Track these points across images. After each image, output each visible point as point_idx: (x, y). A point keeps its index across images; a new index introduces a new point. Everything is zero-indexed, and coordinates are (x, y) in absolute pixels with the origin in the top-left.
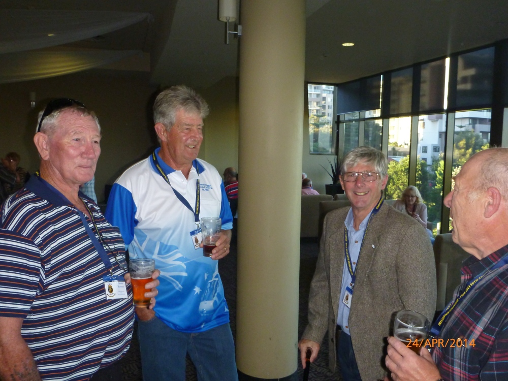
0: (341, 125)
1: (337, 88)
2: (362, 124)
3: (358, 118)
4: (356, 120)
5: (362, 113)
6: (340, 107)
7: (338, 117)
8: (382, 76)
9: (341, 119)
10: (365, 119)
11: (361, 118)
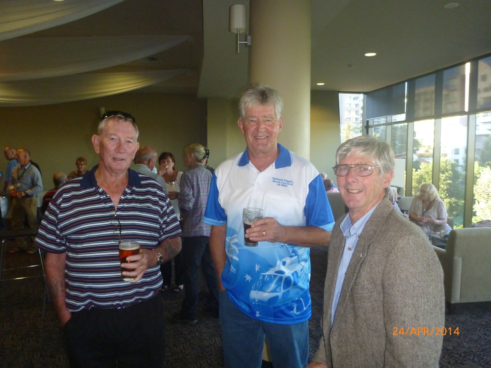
0: (370, 129)
1: (366, 96)
2: (389, 127)
3: (385, 122)
4: (383, 125)
5: (389, 118)
6: (369, 113)
7: (368, 122)
8: (406, 83)
9: (370, 124)
10: (392, 123)
11: (388, 122)
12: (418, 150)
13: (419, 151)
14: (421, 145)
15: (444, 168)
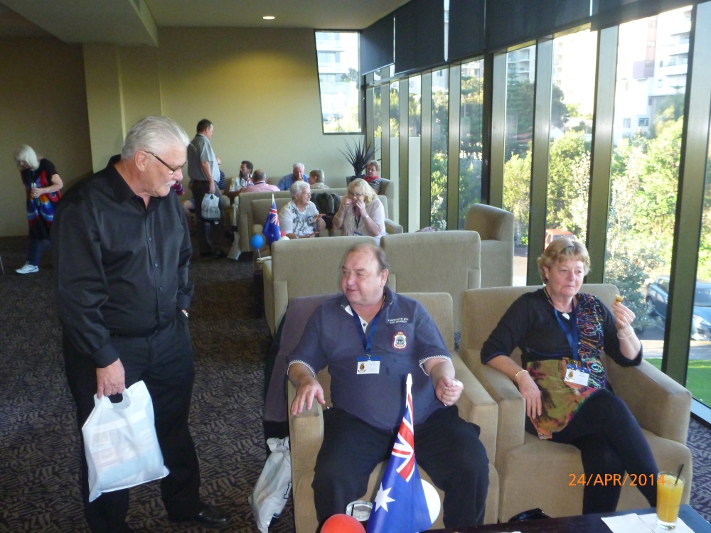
0: (368, 91)
1: (360, 35)
7: (365, 78)
12: (566, 121)
13: (568, 122)
14: (577, 113)
15: (574, 149)
